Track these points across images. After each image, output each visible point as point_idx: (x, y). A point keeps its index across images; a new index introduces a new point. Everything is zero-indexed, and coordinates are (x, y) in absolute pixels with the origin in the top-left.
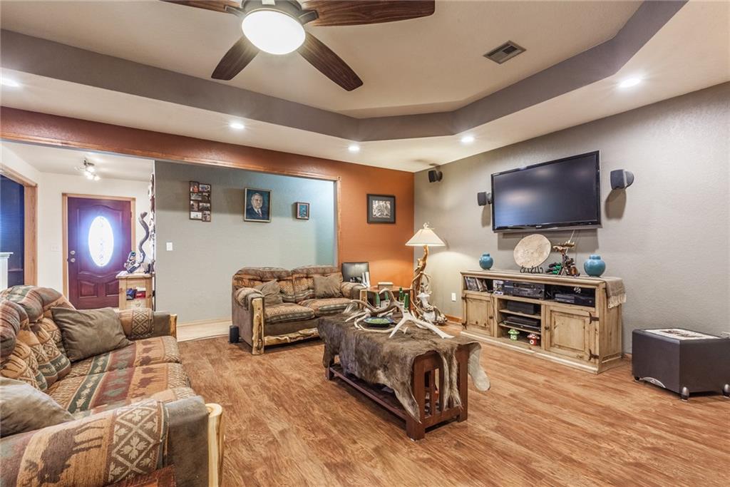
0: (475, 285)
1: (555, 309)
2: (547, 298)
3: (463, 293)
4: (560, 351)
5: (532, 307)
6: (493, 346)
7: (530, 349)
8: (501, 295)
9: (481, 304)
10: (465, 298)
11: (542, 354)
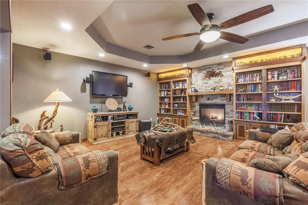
0: (100, 119)
1: (129, 121)
2: (127, 118)
3: (94, 124)
4: (131, 133)
5: (121, 123)
6: (111, 141)
7: (123, 137)
8: (112, 121)
9: (104, 127)
10: (95, 127)
11: (127, 136)
